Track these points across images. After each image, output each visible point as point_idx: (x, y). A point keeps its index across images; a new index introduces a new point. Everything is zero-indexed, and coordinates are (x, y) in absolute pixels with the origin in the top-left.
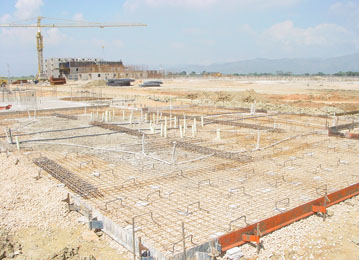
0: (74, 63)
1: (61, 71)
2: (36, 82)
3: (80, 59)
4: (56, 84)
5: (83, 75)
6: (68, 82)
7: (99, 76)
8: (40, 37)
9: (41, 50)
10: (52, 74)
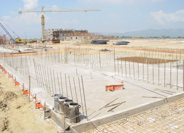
0: (61, 32)
1: (54, 36)
2: (43, 42)
3: (64, 30)
4: (56, 43)
5: (67, 38)
6: (61, 42)
7: (76, 38)
8: (43, 17)
9: (44, 25)
10: (49, 37)
